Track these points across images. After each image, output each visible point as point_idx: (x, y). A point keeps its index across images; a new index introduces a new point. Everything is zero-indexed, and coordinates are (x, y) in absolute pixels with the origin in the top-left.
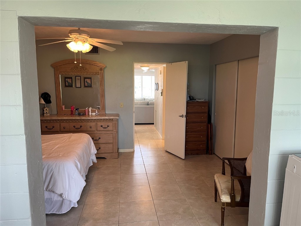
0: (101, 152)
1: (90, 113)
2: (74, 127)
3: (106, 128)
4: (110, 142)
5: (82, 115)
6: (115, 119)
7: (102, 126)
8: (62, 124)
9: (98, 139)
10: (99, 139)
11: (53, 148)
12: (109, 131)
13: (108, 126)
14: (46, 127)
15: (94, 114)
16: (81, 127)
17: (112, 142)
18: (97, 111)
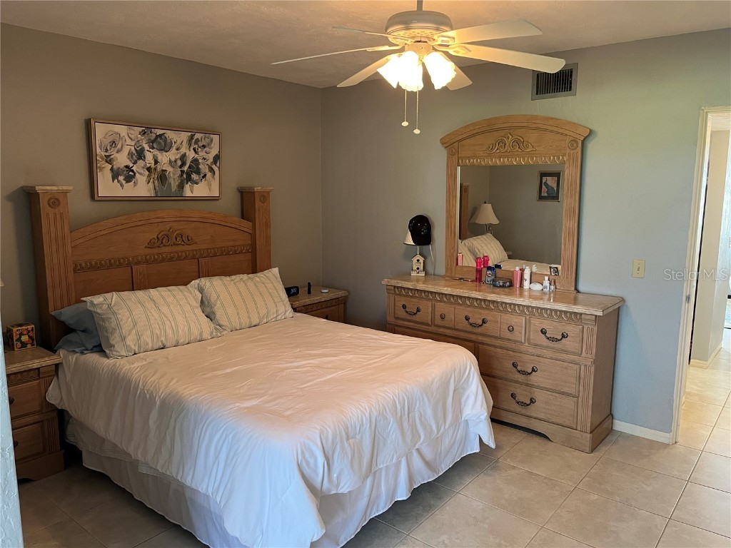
0: (535, 416)
1: (526, 284)
2: (467, 318)
3: (558, 340)
4: (565, 389)
5: (500, 286)
6: (588, 317)
7: (543, 332)
8: (438, 305)
9: (530, 371)
10: (533, 370)
11: (314, 380)
12: (566, 352)
13: (563, 336)
14: (404, 307)
15: (537, 287)
16: (484, 322)
17: (573, 391)
18: (546, 278)
